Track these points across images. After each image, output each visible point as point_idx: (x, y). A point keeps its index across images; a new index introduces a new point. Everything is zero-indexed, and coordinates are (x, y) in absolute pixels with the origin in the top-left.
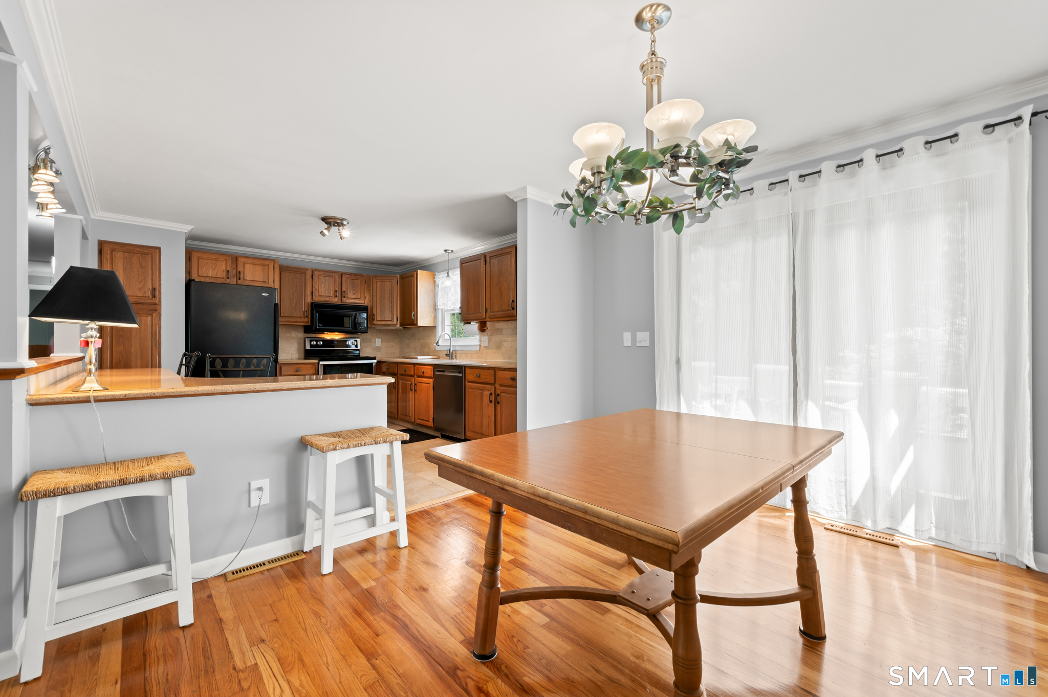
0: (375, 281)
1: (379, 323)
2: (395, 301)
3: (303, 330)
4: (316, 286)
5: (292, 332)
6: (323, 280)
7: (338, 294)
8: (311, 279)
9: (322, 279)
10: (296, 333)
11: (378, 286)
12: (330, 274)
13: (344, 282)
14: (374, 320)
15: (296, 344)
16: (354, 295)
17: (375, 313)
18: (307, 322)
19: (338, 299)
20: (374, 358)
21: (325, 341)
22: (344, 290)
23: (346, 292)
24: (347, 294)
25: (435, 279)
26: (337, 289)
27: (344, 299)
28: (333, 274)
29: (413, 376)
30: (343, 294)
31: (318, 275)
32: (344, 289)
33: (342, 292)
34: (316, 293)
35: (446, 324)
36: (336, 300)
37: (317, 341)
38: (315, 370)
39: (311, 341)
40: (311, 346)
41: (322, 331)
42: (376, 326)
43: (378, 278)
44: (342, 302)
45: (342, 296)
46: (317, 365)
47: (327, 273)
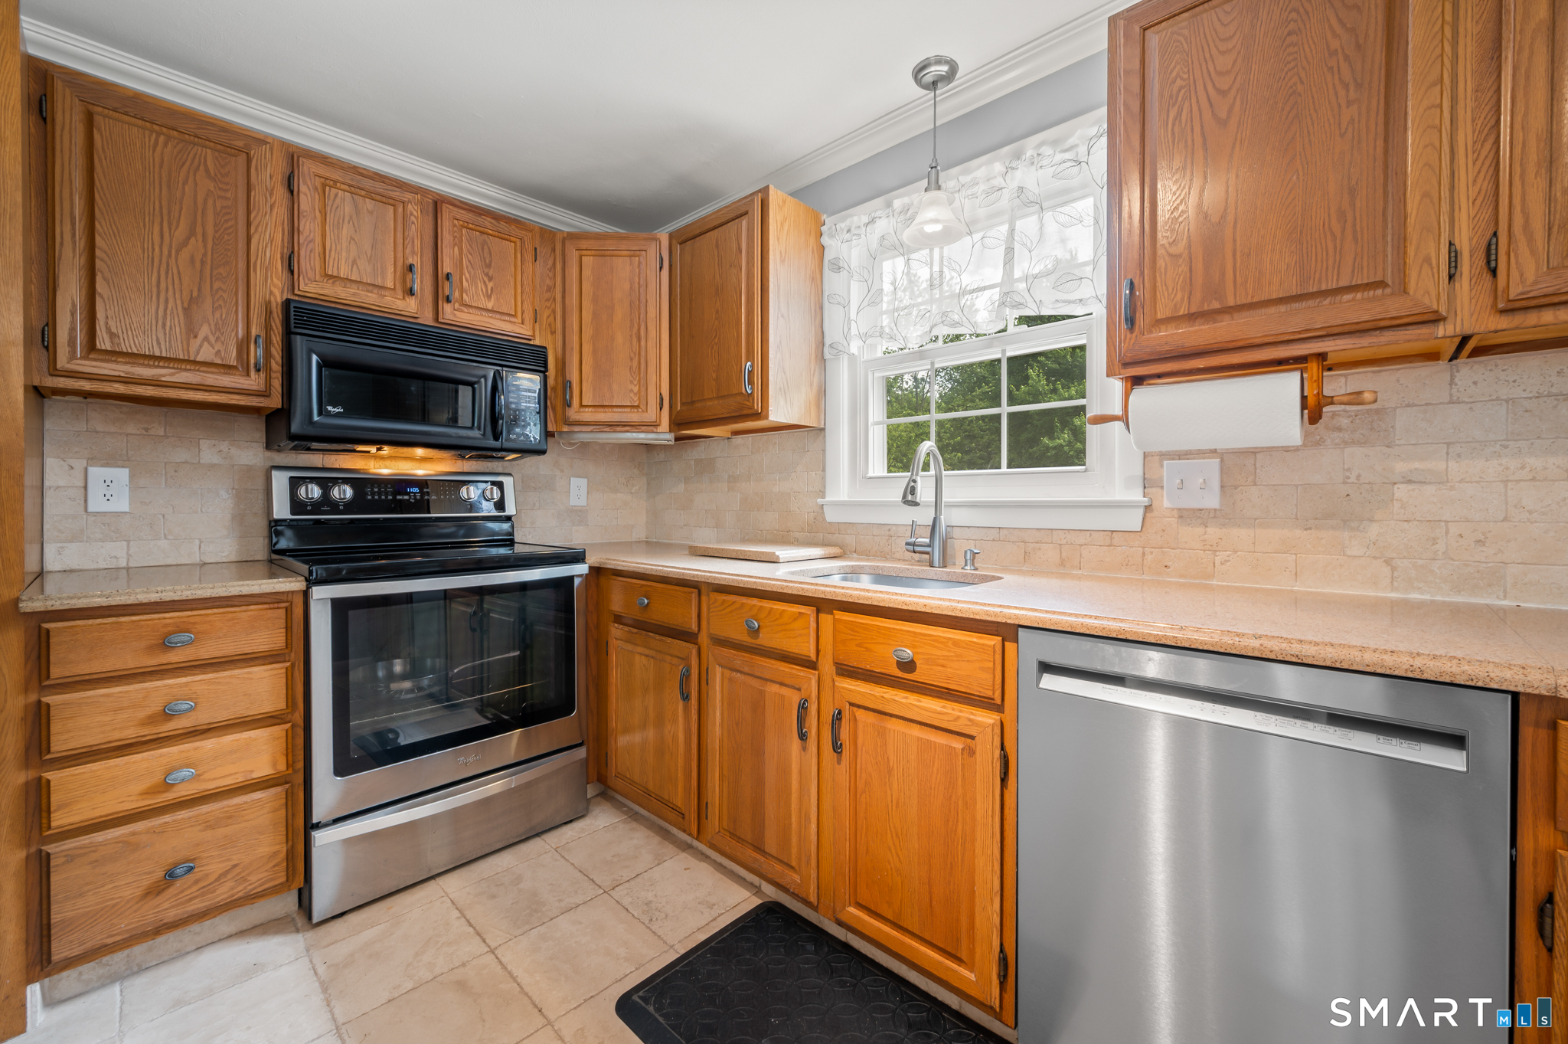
0: (573, 255)
1: (588, 415)
2: (652, 333)
3: (261, 435)
4: (308, 227)
5: (205, 444)
6: (348, 208)
7: (422, 282)
8: (281, 192)
9: (343, 203)
10: (224, 446)
11: (587, 272)
12: (379, 187)
13: (446, 238)
14: (569, 406)
15: (223, 494)
16: (489, 297)
17: (574, 378)
18: (265, 394)
19: (421, 303)
20: (578, 557)
21: (361, 483)
22: (447, 270)
23: (455, 278)
24: (462, 291)
25: (825, 240)
26: (415, 260)
27: (448, 308)
28: (396, 194)
29: (812, 665)
30: (441, 288)
31: (318, 182)
32: (447, 267)
33: (439, 279)
34: (308, 262)
35: (871, 420)
36: (414, 309)
37: (325, 484)
38: (288, 628)
39: (295, 483)
40: (297, 505)
41: (346, 441)
42: (576, 429)
43: (584, 244)
44: (436, 319)
45: (439, 297)
46: (299, 601)
47: (369, 184)
